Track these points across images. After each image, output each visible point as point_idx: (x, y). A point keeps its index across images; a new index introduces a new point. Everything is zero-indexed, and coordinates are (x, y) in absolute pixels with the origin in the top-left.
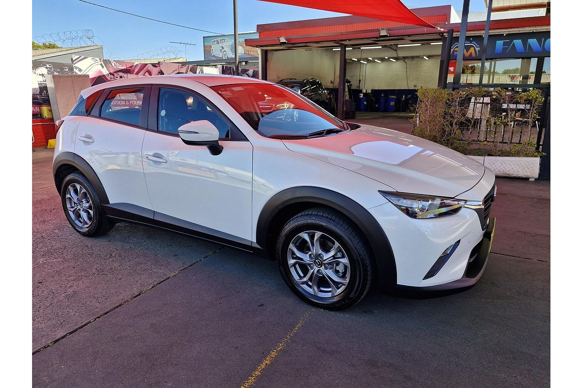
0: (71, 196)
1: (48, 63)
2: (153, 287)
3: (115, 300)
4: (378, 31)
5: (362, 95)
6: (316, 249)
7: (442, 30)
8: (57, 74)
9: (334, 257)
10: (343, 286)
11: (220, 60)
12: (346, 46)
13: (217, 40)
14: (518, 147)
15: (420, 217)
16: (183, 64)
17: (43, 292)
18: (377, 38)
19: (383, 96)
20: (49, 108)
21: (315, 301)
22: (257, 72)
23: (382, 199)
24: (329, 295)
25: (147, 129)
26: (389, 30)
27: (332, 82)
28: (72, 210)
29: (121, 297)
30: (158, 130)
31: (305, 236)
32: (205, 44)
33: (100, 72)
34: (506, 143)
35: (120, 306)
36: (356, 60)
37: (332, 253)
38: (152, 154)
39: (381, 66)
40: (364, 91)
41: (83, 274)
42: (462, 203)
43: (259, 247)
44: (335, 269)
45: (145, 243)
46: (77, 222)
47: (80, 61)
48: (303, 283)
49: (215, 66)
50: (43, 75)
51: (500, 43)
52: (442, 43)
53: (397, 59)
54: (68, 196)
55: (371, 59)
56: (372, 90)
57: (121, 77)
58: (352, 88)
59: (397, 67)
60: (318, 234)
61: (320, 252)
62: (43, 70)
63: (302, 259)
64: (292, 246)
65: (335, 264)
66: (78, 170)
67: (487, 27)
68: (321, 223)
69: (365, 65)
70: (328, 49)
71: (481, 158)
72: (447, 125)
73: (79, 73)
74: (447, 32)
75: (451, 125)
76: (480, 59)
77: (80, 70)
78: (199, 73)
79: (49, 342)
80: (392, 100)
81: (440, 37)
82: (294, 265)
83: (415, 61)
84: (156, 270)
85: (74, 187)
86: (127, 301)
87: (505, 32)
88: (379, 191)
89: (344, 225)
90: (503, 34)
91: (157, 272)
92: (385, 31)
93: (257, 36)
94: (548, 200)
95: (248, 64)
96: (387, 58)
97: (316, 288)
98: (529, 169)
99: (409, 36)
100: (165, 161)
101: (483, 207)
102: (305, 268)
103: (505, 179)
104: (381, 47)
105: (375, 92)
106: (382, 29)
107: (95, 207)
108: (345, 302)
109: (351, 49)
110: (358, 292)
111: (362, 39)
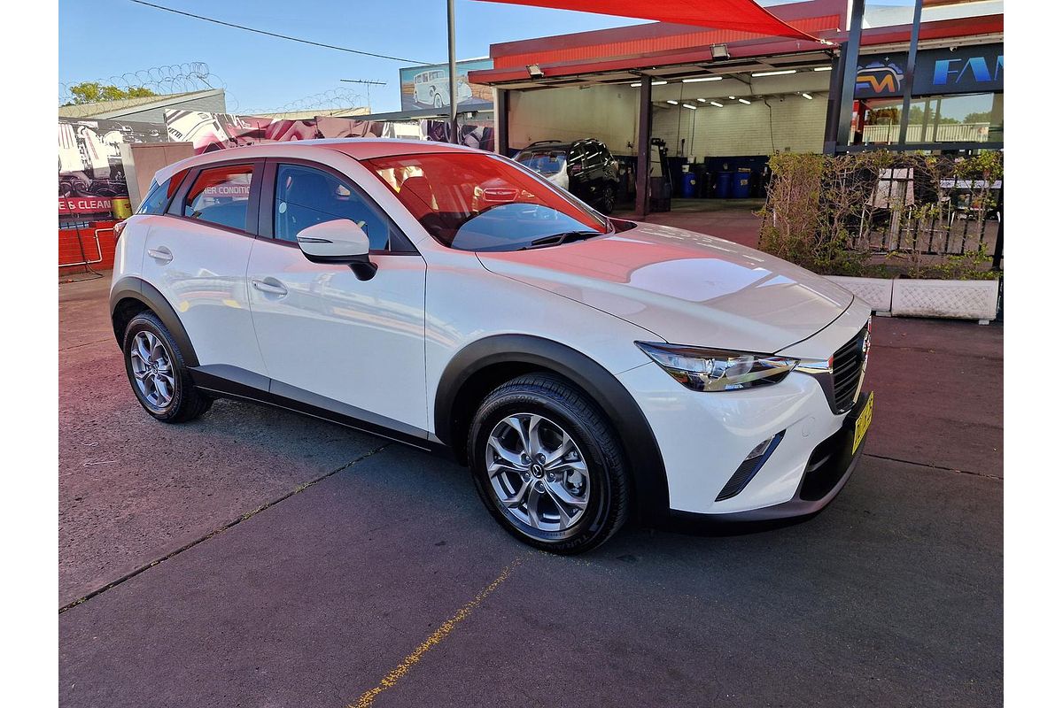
0: (139, 353)
1: (125, 123)
2: (262, 510)
3: (196, 531)
4: (711, 48)
5: (686, 168)
6: (533, 446)
7: (829, 43)
8: (140, 142)
9: (563, 459)
10: (580, 512)
11: (428, 110)
12: (652, 78)
13: (424, 75)
14: (957, 262)
15: (710, 389)
16: (359, 119)
17: (81, 514)
18: (708, 61)
19: (726, 168)
20: (126, 201)
21: (532, 537)
22: (492, 130)
23: (640, 356)
24: (556, 527)
25: (256, 237)
26: (729, 47)
27: (629, 146)
28: (142, 376)
29: (206, 525)
30: (274, 237)
31: (514, 422)
32: (404, 82)
33: (213, 136)
34: (935, 254)
35: (203, 540)
36: (676, 103)
37: (559, 453)
38: (262, 280)
39: (723, 113)
40: (691, 160)
41: (150, 485)
42: (792, 364)
43: (438, 441)
44: (567, 481)
45: (261, 434)
46: (149, 397)
47: (178, 118)
48: (513, 506)
49: (416, 120)
50: (115, 145)
51: (942, 66)
52: (830, 68)
53: (752, 99)
54: (134, 353)
55: (704, 101)
56: (706, 158)
57: (249, 144)
58: (668, 156)
59: (752, 113)
60: (535, 419)
61: (540, 450)
62: (116, 136)
63: (510, 464)
64: (493, 441)
65: (566, 473)
66: (148, 308)
67: (914, 37)
68: (540, 400)
69: (692, 114)
70: (622, 84)
71: (888, 282)
72: (822, 221)
73: (177, 140)
74: (840, 48)
75: (831, 221)
76: (901, 97)
77: (179, 135)
78: (387, 135)
79: (78, 598)
80: (744, 175)
81: (827, 57)
82: (498, 473)
83: (786, 102)
84: (272, 481)
85: (144, 336)
86: (217, 532)
87: (951, 43)
88: (635, 342)
89: (579, 403)
90: (949, 48)
91: (273, 485)
92: (723, 49)
93: (490, 66)
94: (999, 360)
95: (478, 116)
96: (733, 98)
97: (534, 516)
98: (977, 302)
99: (769, 56)
100: (283, 292)
101: (831, 371)
102: (516, 479)
103: (932, 322)
104: (720, 78)
105: (713, 162)
106: (718, 46)
107: (177, 372)
108: (582, 539)
109: (666, 82)
110: (604, 523)
111: (681, 64)
